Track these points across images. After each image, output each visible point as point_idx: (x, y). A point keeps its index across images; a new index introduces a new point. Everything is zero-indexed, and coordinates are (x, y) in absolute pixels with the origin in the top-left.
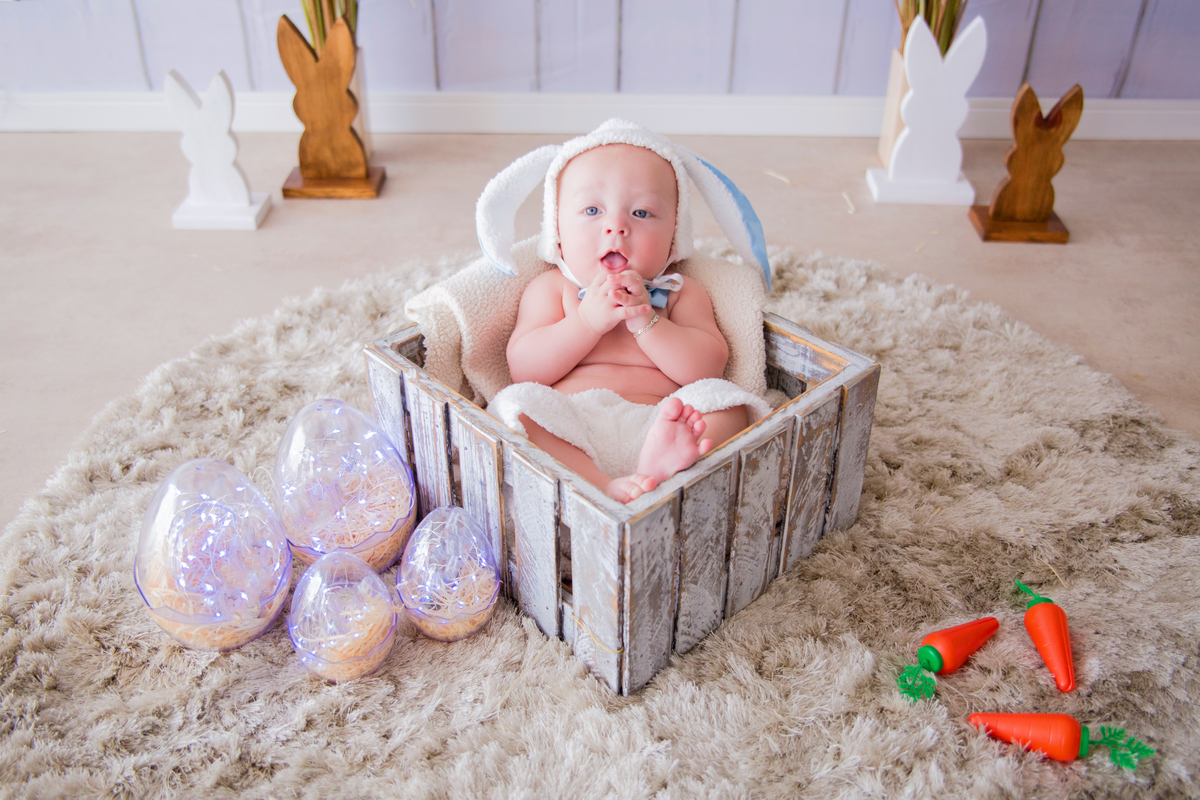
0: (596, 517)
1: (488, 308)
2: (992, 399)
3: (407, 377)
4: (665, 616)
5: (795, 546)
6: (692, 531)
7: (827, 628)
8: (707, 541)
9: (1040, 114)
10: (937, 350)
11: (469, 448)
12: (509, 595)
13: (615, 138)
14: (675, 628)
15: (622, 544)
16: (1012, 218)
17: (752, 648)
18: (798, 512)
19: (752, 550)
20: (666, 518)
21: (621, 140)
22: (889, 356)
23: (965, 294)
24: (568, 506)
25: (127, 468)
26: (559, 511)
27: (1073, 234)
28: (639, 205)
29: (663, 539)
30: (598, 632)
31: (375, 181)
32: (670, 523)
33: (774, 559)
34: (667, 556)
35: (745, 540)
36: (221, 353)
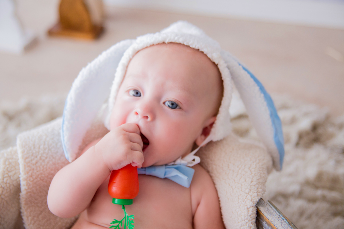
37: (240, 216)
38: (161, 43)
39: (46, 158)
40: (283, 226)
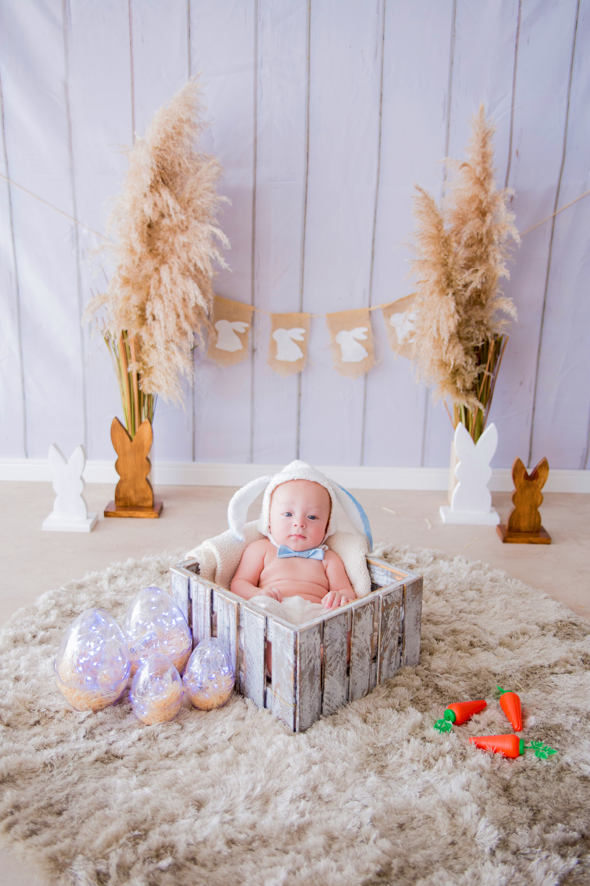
0: (284, 631)
2: (496, 613)
3: (192, 579)
4: (317, 690)
5: (384, 670)
6: (329, 645)
7: (399, 705)
8: (337, 652)
9: (526, 473)
10: (469, 591)
11: (222, 610)
12: (239, 689)
14: (322, 701)
15: (296, 643)
16: (519, 531)
17: (361, 711)
18: (385, 649)
19: (360, 664)
20: (316, 633)
22: (443, 594)
23: (487, 565)
24: (271, 630)
25: (34, 637)
26: (266, 634)
27: (553, 539)
29: (315, 644)
30: (284, 697)
31: (157, 509)
32: (318, 636)
33: (373, 676)
34: (317, 654)
35: (357, 658)
36: (78, 588)
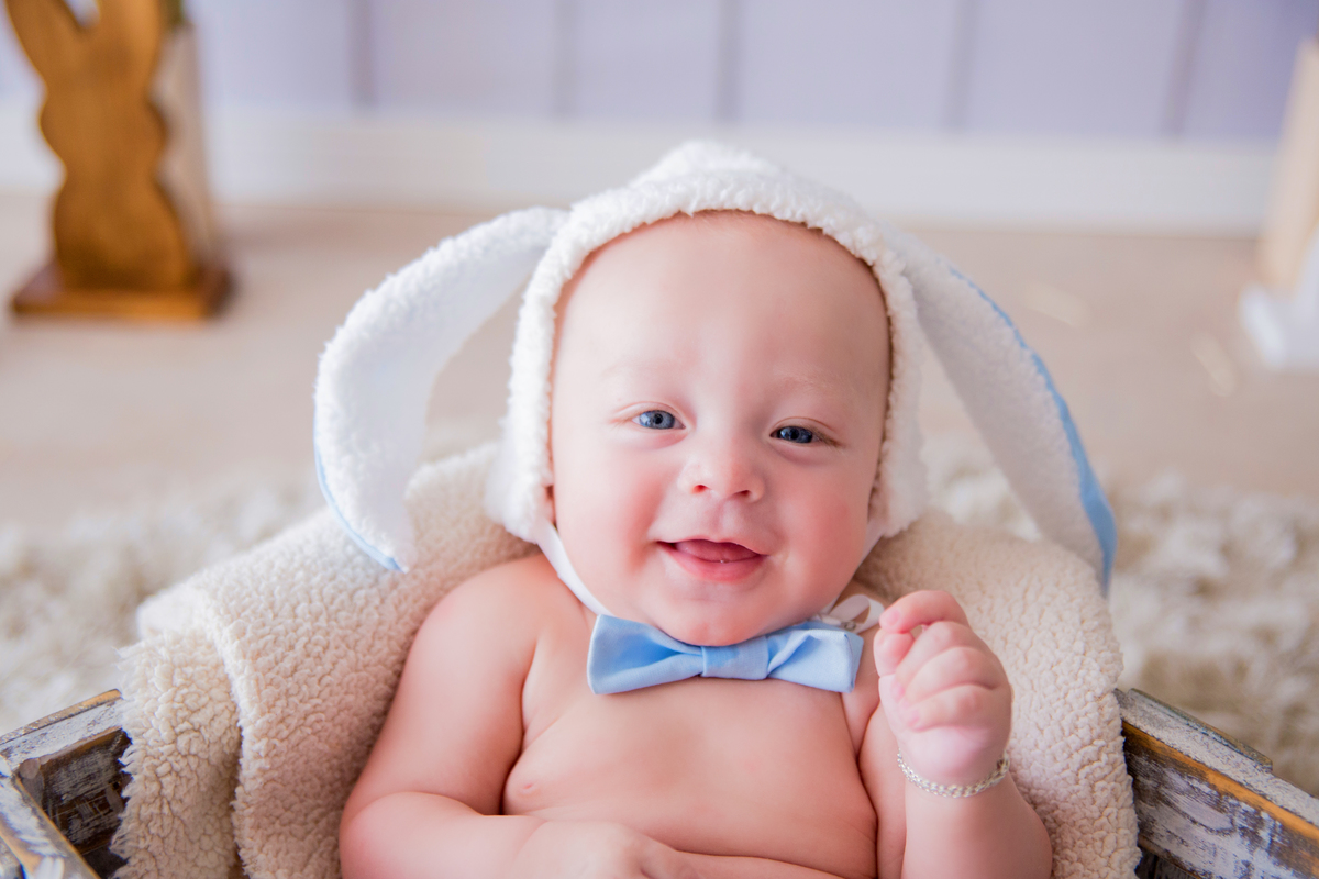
1: (329, 656)
13: (723, 194)
21: (740, 202)
28: (794, 412)
31: (206, 292)
37: (1071, 733)
38: (670, 215)
39: (326, 649)
40: (1217, 752)
